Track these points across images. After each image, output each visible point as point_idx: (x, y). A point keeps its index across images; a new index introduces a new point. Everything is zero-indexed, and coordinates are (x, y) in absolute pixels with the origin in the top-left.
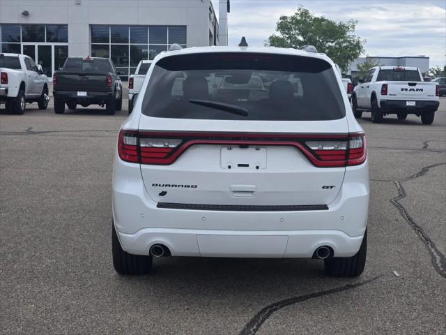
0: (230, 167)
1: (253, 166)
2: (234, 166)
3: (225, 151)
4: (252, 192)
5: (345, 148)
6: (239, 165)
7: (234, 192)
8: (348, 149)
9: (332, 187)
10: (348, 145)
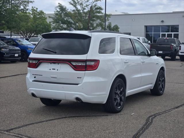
0: (50, 69)
1: (56, 69)
2: (51, 69)
3: (50, 64)
4: (56, 78)
5: (85, 65)
6: (53, 69)
7: (52, 77)
8: (86, 65)
9: (80, 78)
10: (86, 64)
